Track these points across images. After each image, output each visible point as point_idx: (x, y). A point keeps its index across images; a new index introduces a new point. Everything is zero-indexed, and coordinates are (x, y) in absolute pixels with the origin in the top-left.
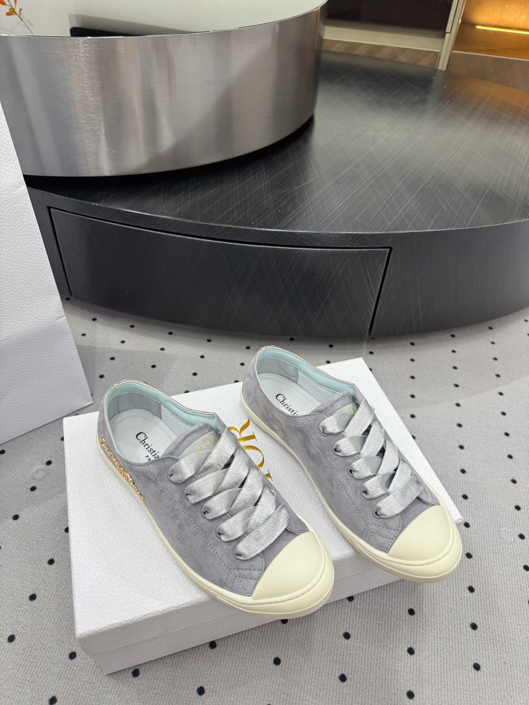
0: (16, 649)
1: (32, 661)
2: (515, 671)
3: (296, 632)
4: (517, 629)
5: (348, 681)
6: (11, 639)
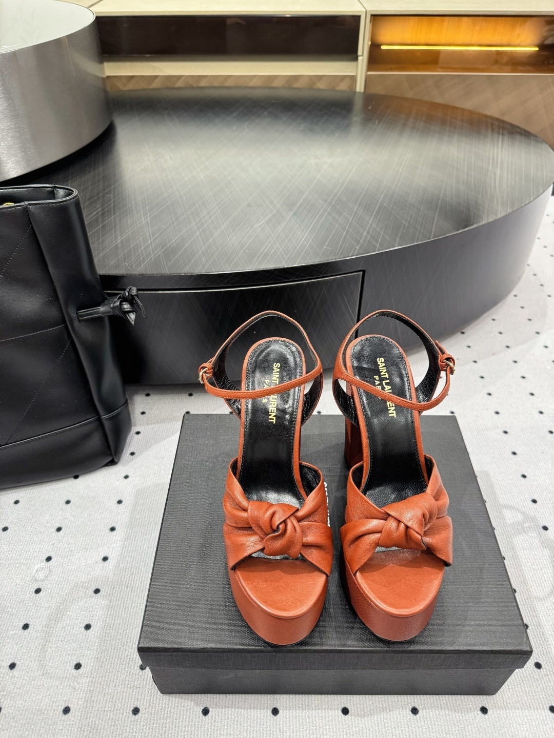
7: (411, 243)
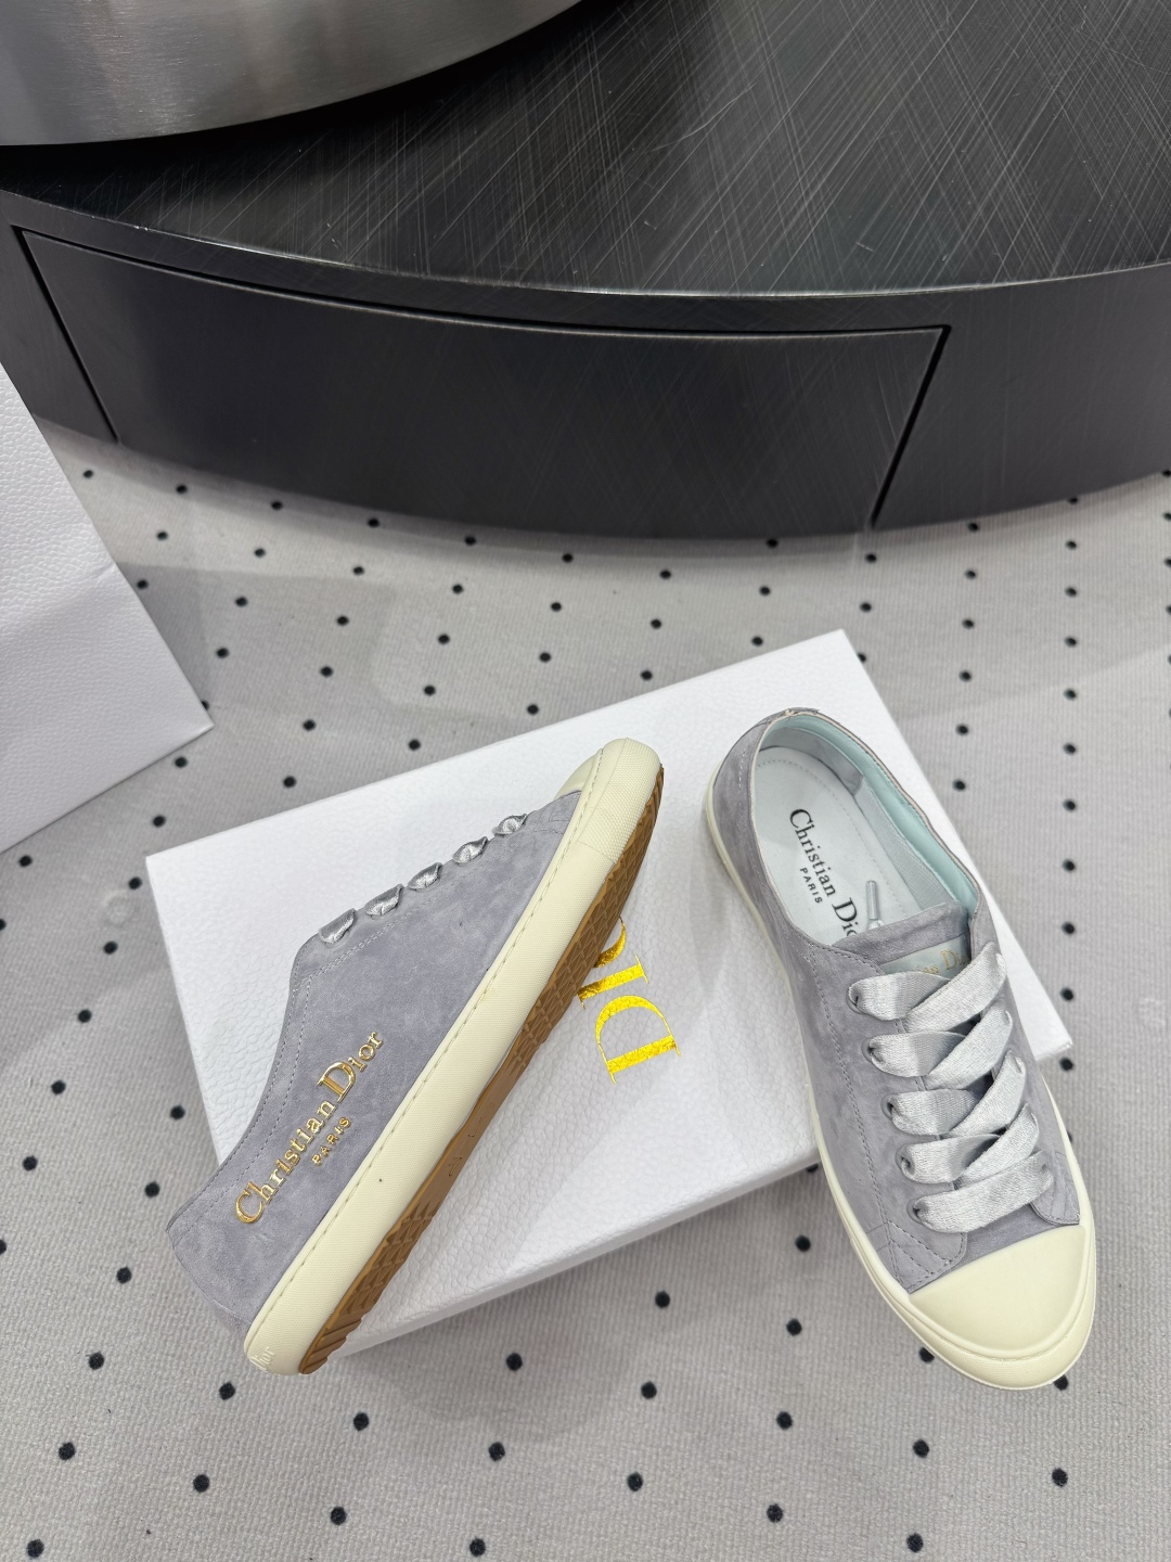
0: (136, 1295)
1: (173, 1319)
2: (1139, 1303)
3: (699, 1239)
4: (1152, 1217)
5: (804, 1332)
6: (124, 1276)
7: (1094, 271)
